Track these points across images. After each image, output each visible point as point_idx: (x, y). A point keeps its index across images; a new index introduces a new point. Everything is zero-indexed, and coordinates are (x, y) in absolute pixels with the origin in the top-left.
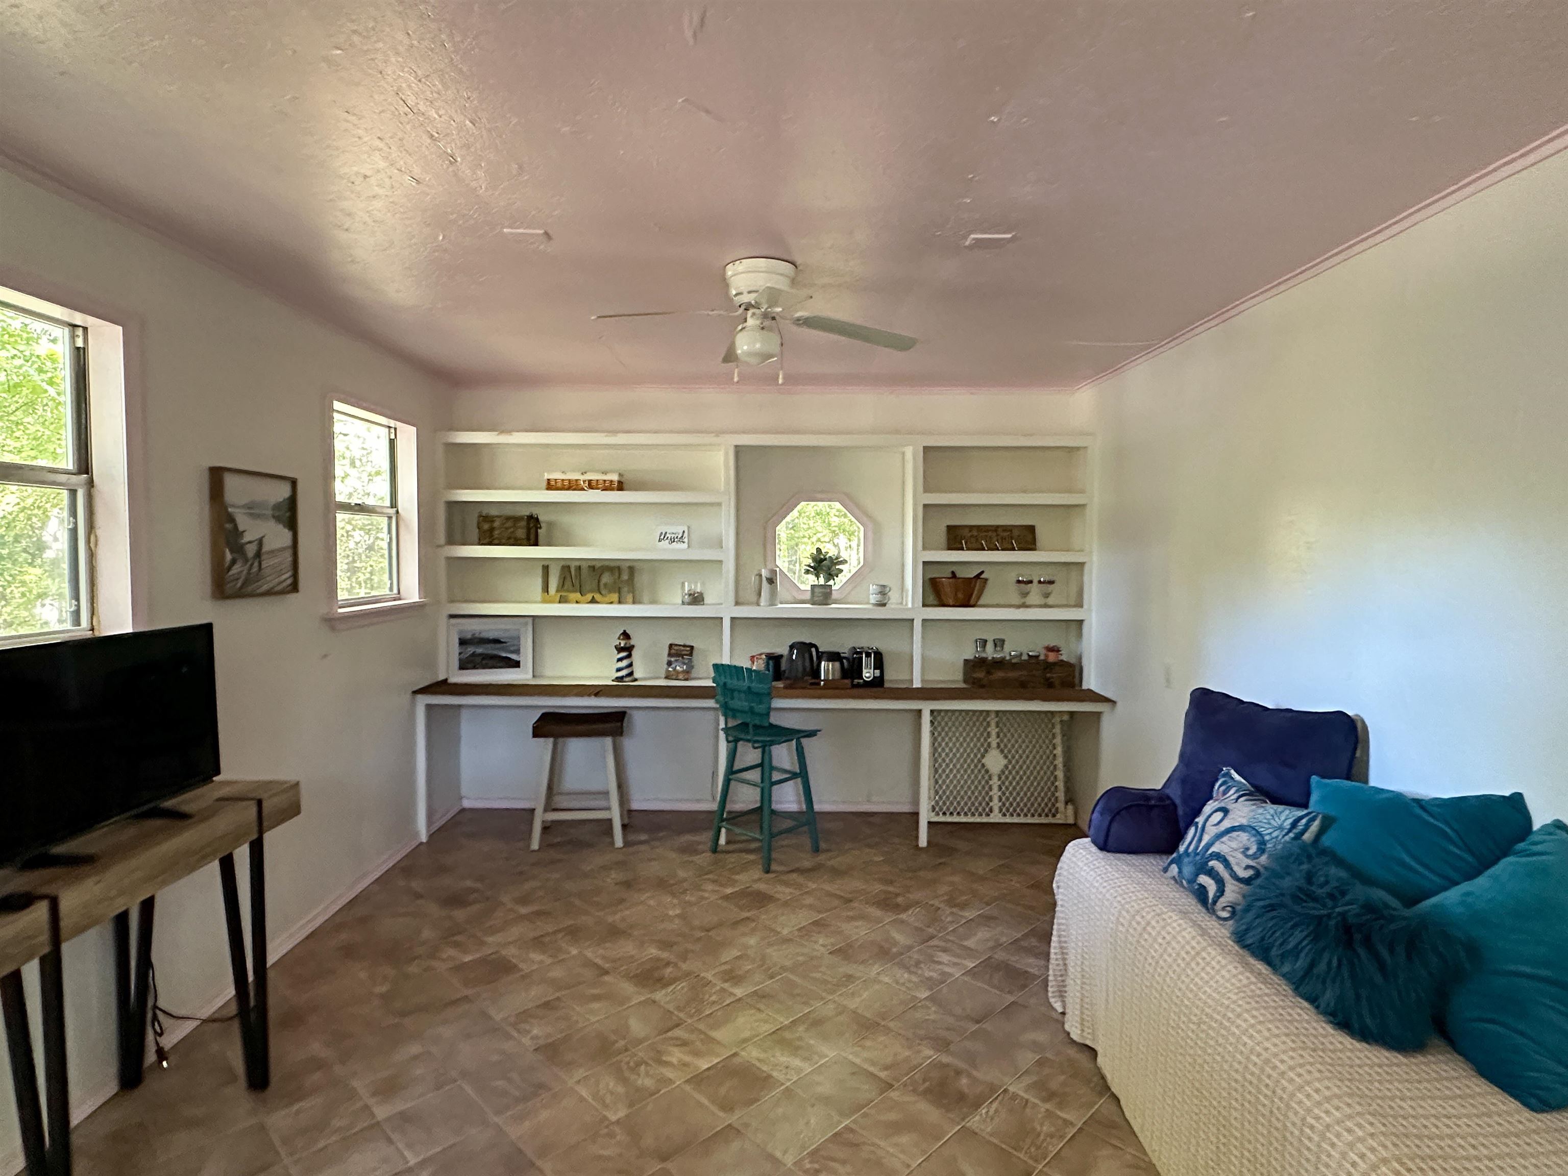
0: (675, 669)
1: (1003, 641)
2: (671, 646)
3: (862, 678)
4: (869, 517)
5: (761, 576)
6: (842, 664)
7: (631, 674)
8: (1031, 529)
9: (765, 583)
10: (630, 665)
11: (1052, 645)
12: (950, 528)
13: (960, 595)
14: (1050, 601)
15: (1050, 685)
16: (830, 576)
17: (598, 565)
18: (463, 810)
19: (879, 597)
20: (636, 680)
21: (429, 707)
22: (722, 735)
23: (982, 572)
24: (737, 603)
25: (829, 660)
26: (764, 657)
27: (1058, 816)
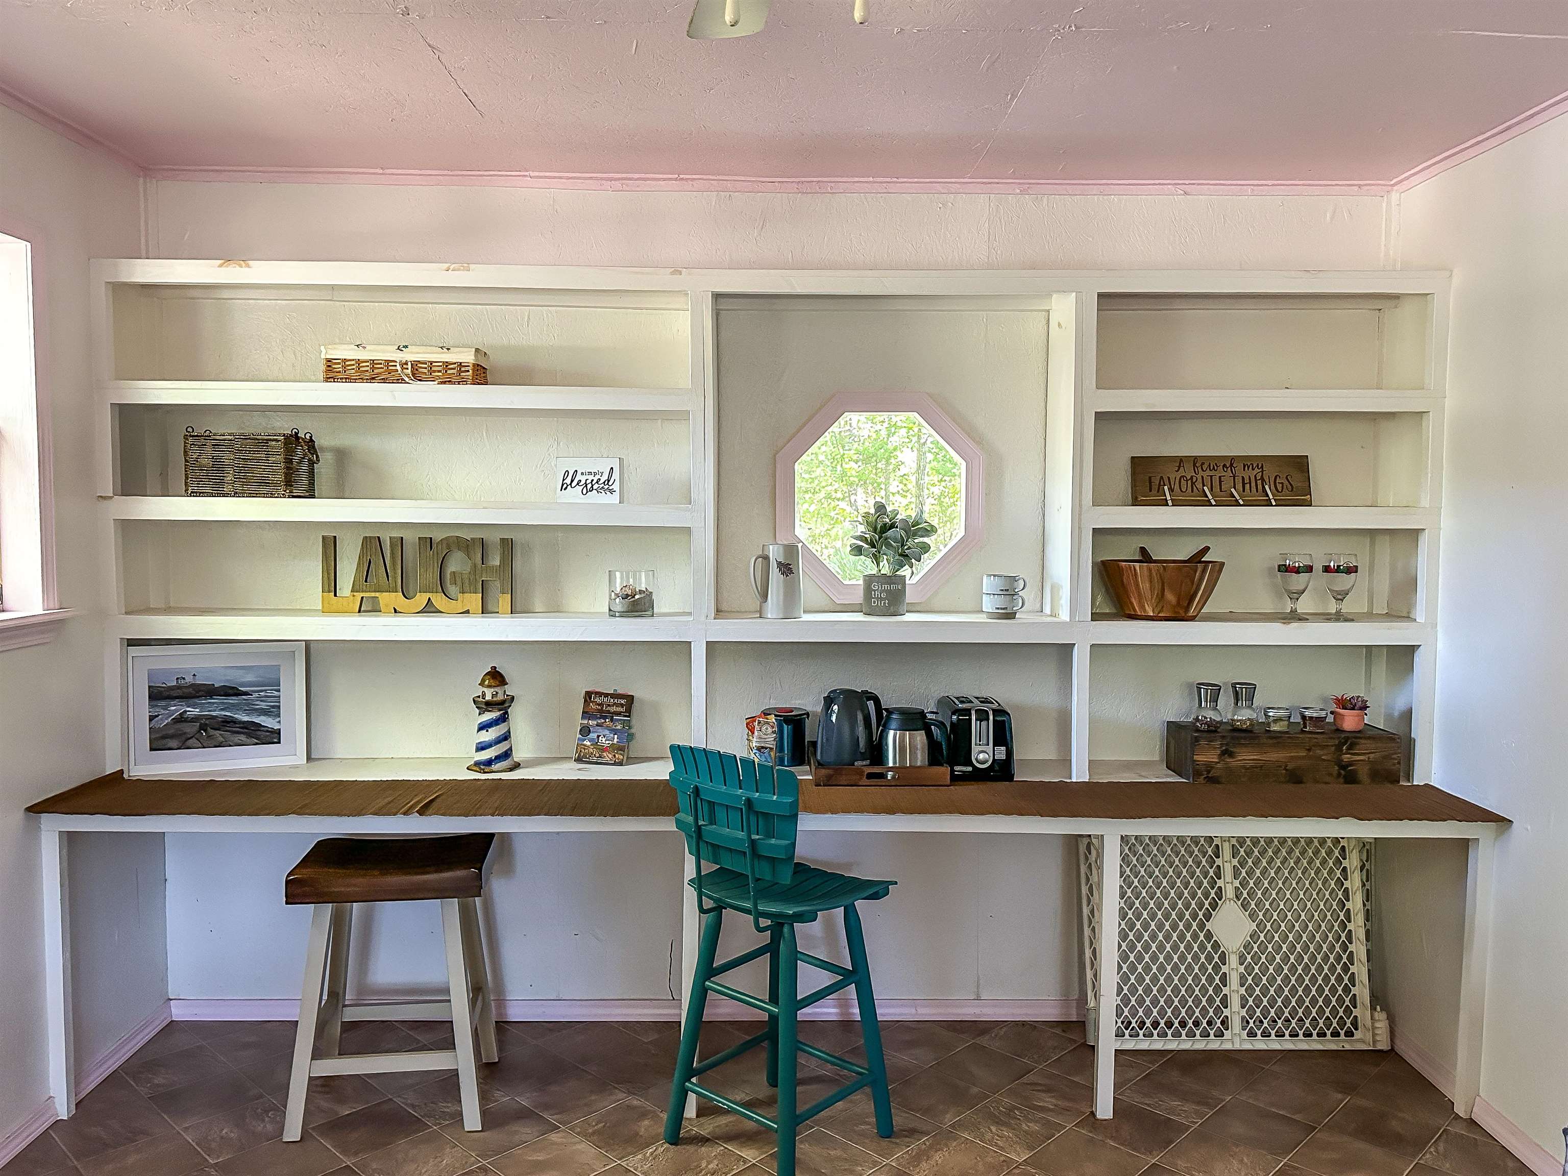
0: (595, 743)
1: (1252, 689)
2: (588, 694)
3: (970, 763)
4: (978, 439)
5: (766, 558)
6: (929, 734)
7: (507, 755)
8: (1300, 464)
9: (774, 571)
10: (506, 737)
11: (1348, 696)
12: (1136, 462)
13: (1170, 597)
14: (1347, 607)
15: (1350, 778)
16: (905, 557)
17: (438, 536)
18: (172, 1026)
19: (1000, 601)
20: (516, 766)
21: (70, 840)
22: (690, 895)
23: (1207, 549)
24: (719, 612)
25: (903, 728)
26: (772, 718)
27: (1358, 1035)
